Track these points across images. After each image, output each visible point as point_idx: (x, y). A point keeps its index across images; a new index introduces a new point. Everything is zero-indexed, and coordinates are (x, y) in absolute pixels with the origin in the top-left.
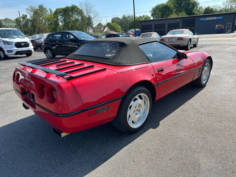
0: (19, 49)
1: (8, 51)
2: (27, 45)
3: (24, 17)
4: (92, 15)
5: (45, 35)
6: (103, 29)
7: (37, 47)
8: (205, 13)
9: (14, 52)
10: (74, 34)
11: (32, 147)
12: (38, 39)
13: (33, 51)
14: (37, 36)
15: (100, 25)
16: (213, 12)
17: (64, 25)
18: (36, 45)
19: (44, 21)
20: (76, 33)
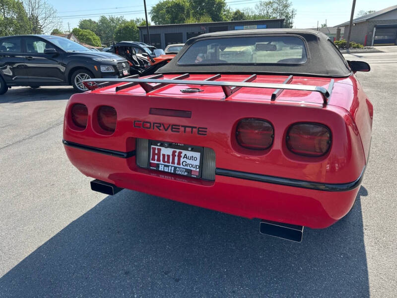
15: (55, 32)
16: (246, 18)
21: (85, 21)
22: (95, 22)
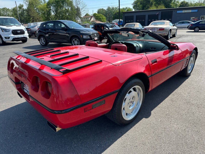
0: (16, 36)
1: (5, 38)
2: (22, 32)
3: (21, 7)
4: (80, 7)
5: (39, 24)
6: (89, 19)
7: (32, 34)
8: (180, 6)
9: (11, 39)
10: (65, 23)
11: (26, 136)
12: (33, 27)
13: (28, 38)
14: (32, 24)
15: (87, 15)
16: (189, 5)
17: (56, 15)
18: (31, 32)
19: (38, 11)
20: (67, 22)
21: (100, 9)
22: (105, 10)
